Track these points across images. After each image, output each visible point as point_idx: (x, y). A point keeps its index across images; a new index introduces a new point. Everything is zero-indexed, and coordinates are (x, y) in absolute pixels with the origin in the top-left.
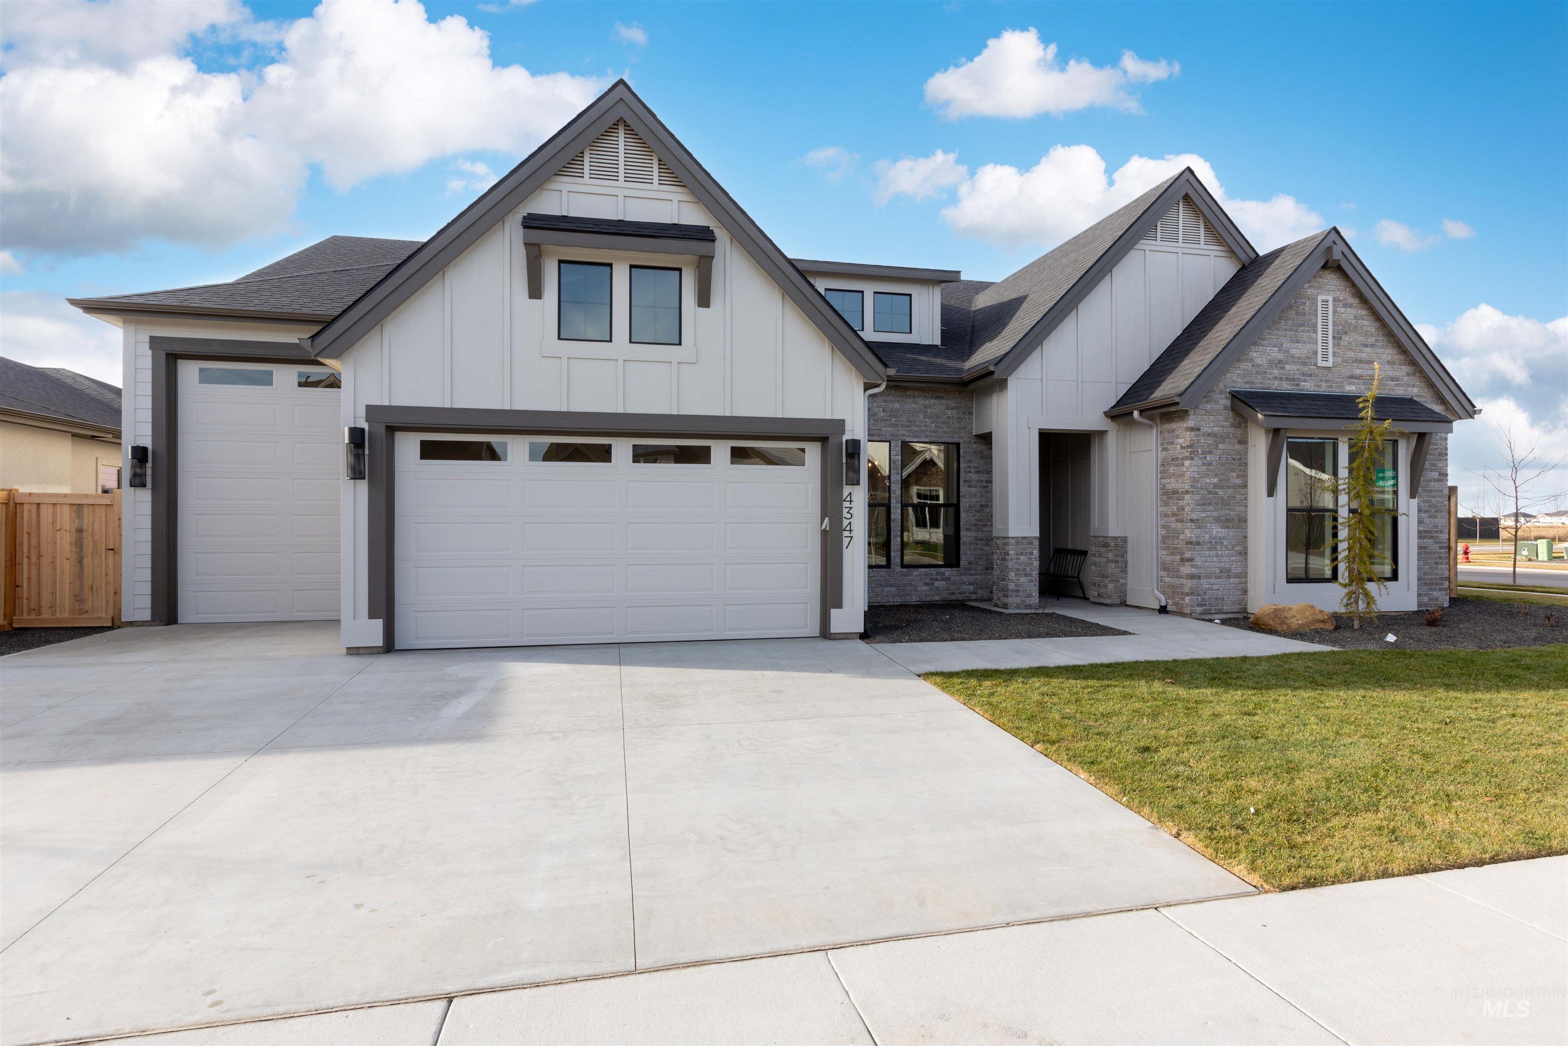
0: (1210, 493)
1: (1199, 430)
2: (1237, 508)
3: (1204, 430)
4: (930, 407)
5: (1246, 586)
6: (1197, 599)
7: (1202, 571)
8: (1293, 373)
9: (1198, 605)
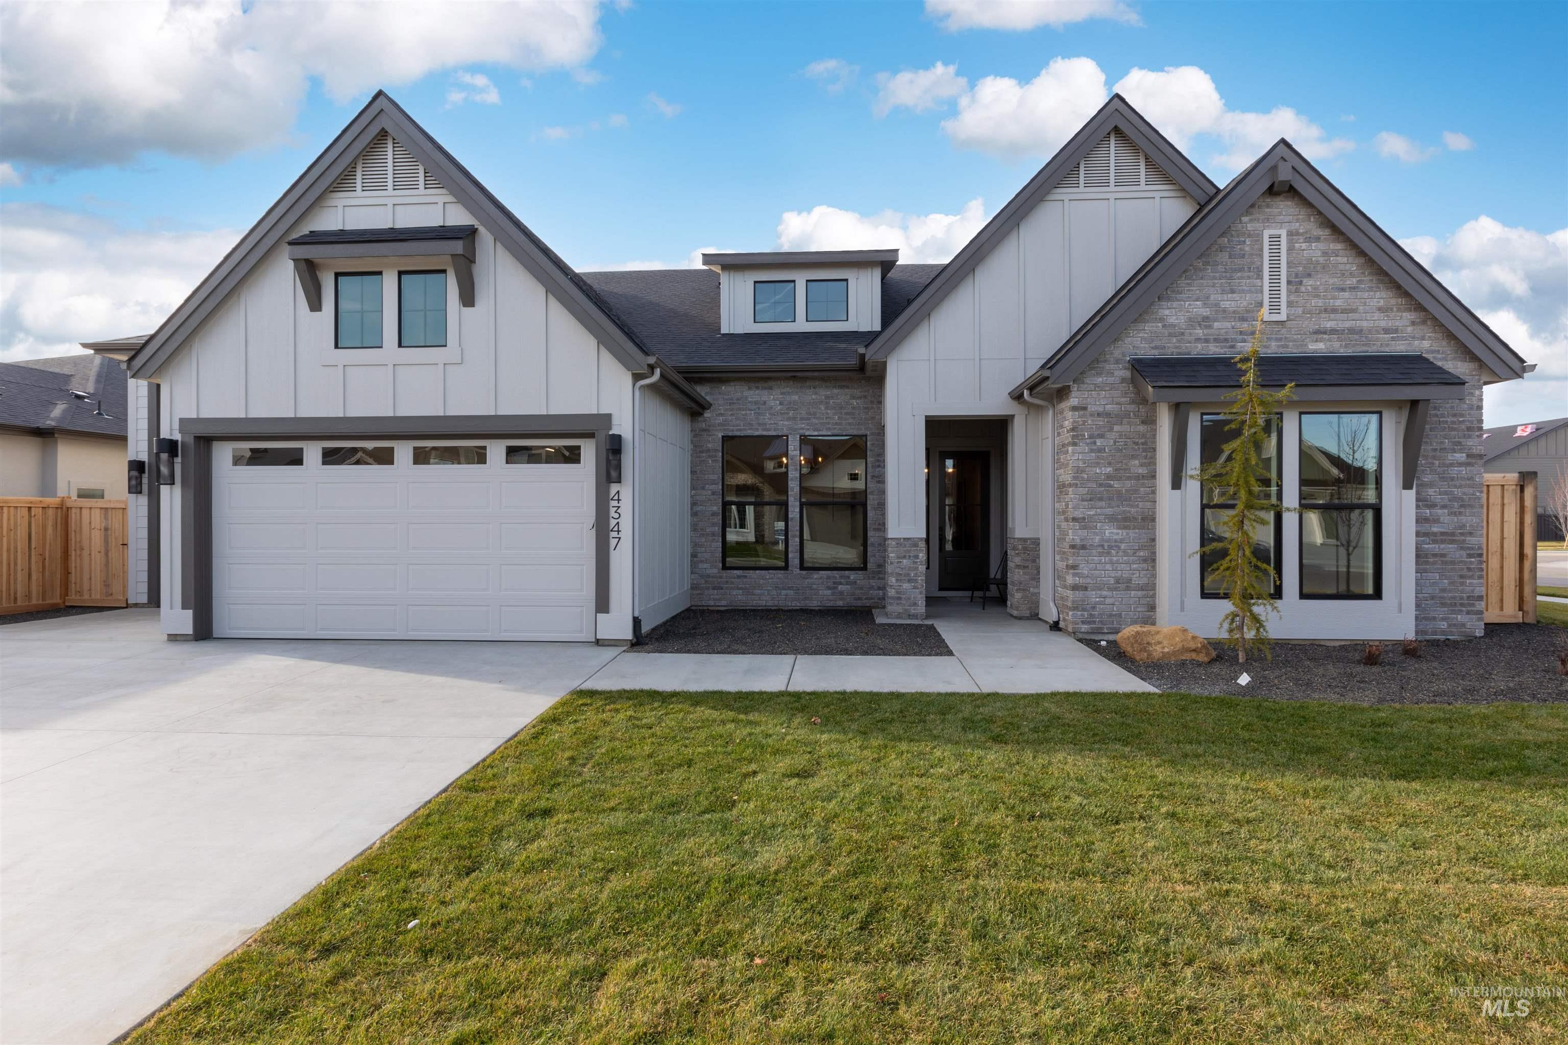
0: (1101, 485)
1: (1085, 409)
2: (1141, 504)
3: (1091, 408)
4: (832, 397)
5: (1154, 601)
6: (1082, 615)
7: (1089, 581)
8: (1226, 332)
9: (1083, 623)
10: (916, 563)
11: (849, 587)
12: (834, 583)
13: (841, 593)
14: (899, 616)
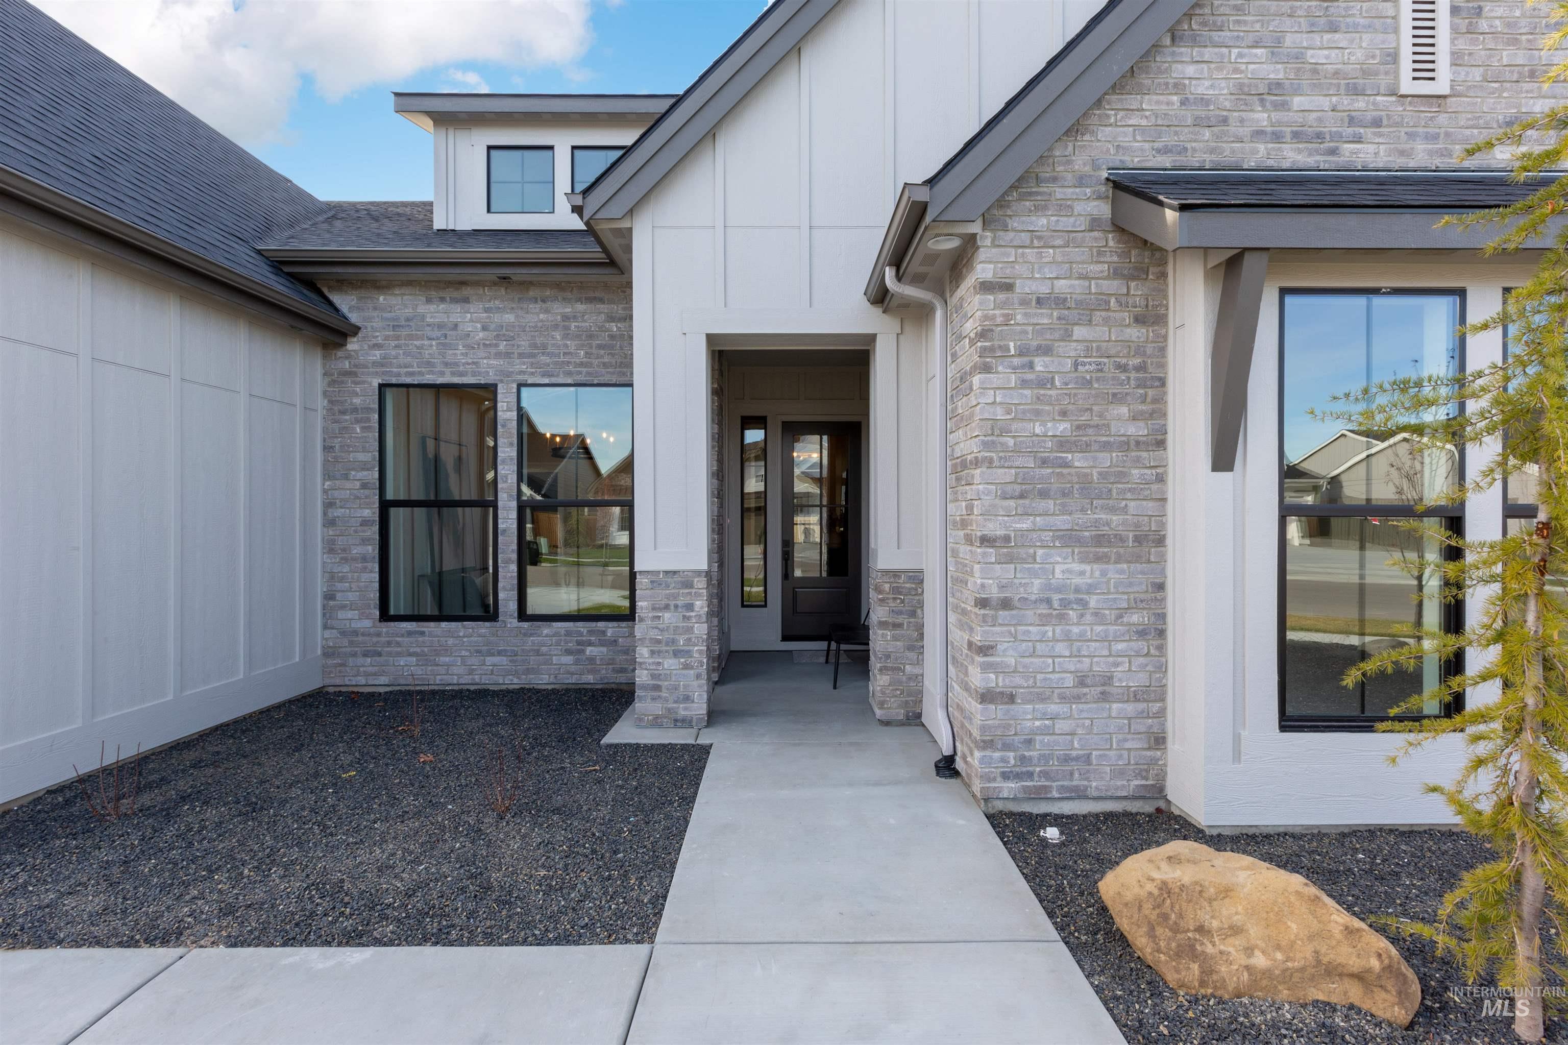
0: (1044, 462)
1: (1008, 287)
2: (1132, 504)
3: (1023, 287)
5: (1163, 725)
6: (1004, 760)
7: (1018, 680)
8: (1320, 120)
9: (1005, 776)
10: (689, 618)
11: (604, 649)
12: (579, 643)
13: (592, 660)
14: (656, 723)
